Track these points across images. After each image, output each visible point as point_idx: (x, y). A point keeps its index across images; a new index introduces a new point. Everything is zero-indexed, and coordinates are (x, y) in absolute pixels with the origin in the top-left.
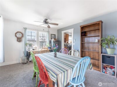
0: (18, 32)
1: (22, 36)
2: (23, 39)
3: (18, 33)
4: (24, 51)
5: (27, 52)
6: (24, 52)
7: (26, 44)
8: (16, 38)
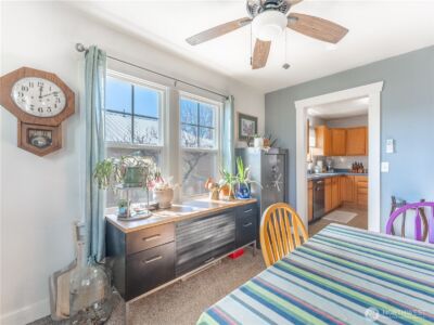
0: (24, 72)
1: (70, 110)
2: (77, 132)
3: (24, 82)
4: (83, 221)
5: (108, 225)
6: (84, 232)
7: (97, 172)
8: (14, 121)
